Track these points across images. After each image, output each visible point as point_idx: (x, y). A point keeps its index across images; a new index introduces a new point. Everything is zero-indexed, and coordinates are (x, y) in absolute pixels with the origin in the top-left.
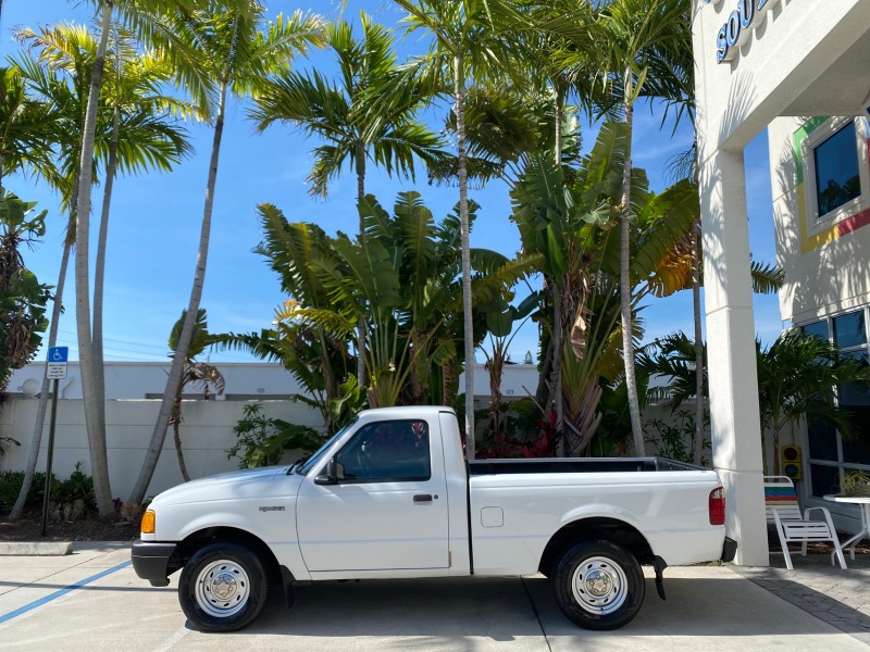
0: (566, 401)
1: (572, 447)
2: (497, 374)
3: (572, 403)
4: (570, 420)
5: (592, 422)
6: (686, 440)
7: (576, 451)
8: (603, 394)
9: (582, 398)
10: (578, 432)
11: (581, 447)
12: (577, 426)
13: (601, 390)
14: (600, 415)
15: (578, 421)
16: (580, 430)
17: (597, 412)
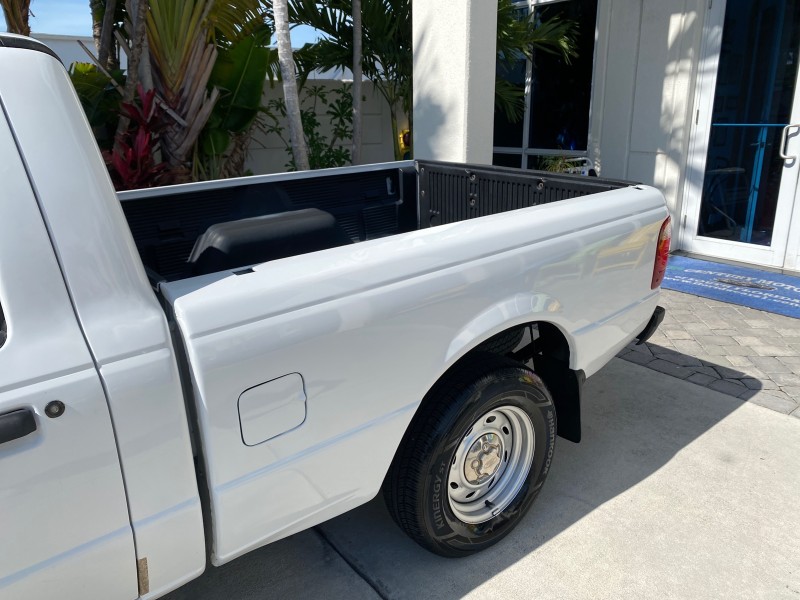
0: (157, 71)
1: (174, 146)
2: (20, 15)
3: (167, 74)
4: (167, 103)
5: (201, 106)
6: (326, 128)
7: (179, 151)
8: (219, 60)
9: (184, 66)
10: (181, 121)
11: (188, 143)
12: (179, 112)
13: (215, 52)
14: (215, 93)
15: (180, 102)
16: (184, 117)
17: (209, 88)
